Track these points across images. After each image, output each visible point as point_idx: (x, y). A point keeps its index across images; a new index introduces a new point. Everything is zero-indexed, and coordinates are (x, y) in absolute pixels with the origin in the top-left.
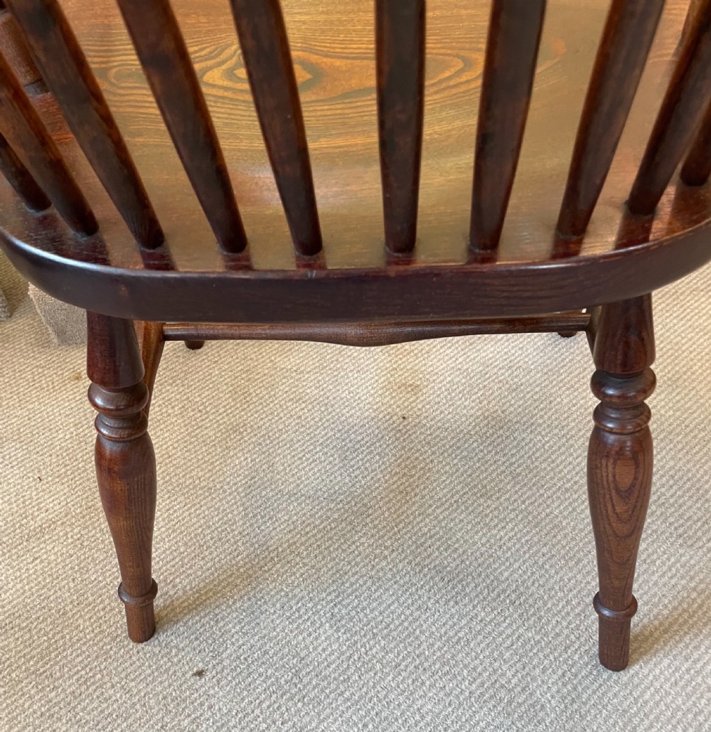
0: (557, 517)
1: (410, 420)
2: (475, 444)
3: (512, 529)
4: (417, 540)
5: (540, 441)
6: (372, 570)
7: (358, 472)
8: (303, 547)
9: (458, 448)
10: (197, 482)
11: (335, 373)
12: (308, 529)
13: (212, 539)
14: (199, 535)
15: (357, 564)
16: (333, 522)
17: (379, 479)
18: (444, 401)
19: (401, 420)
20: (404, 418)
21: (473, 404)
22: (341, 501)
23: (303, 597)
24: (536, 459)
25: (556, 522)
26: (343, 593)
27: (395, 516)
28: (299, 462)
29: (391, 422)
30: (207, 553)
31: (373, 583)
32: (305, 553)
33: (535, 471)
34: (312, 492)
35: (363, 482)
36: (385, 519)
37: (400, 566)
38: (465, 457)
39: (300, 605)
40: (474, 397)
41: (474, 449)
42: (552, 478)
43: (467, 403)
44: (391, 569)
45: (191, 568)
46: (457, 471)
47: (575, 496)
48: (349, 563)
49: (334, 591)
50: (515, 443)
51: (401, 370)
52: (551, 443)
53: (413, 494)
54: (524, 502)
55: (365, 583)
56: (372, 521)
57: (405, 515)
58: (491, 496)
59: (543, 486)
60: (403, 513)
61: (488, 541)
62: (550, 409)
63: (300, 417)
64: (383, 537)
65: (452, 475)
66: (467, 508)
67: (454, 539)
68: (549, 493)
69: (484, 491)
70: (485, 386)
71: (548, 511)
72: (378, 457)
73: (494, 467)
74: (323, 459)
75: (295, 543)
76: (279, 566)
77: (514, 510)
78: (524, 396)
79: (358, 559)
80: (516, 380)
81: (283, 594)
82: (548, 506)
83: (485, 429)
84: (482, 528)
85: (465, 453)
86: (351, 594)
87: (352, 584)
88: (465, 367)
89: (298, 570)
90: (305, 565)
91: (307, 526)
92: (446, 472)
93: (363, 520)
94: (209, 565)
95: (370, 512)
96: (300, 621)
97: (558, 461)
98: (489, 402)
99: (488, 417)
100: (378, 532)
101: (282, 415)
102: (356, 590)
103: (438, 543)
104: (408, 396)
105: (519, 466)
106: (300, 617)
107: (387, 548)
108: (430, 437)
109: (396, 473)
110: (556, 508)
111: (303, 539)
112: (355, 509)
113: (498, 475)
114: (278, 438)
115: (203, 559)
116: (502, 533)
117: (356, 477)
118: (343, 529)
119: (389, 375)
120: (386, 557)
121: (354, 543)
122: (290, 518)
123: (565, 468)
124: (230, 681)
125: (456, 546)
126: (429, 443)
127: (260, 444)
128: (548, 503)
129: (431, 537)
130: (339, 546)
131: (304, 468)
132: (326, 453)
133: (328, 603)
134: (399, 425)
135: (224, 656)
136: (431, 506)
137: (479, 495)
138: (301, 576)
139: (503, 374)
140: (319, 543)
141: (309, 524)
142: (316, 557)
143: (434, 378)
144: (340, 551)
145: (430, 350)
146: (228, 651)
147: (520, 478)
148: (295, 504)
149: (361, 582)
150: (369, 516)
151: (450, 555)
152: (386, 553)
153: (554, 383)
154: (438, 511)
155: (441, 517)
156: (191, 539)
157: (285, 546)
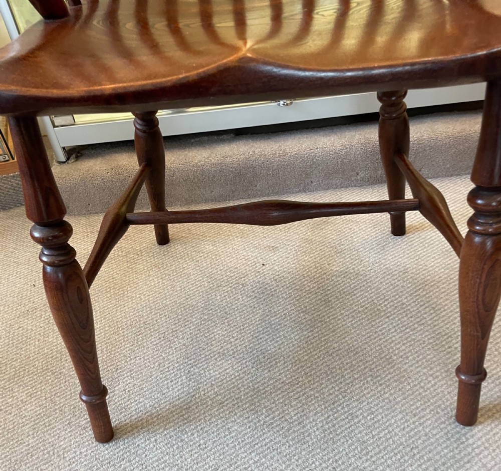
0: (349, 327)
1: (267, 266)
2: (306, 282)
3: (317, 332)
4: (254, 334)
5: (349, 282)
6: (221, 349)
7: (226, 294)
8: (181, 333)
9: (294, 284)
10: (126, 293)
11: (227, 238)
12: (187, 323)
13: (126, 324)
14: (119, 322)
15: (212, 345)
16: (203, 320)
17: (239, 299)
18: (292, 256)
19: (262, 265)
20: (263, 265)
21: (310, 259)
22: (211, 309)
23: (173, 361)
24: (344, 293)
25: (347, 330)
26: (199, 360)
27: (243, 320)
28: (191, 286)
29: (254, 267)
30: (121, 332)
31: (220, 356)
32: (181, 336)
33: (341, 300)
34: (194, 303)
35: (228, 300)
36: (236, 321)
37: (239, 348)
38: (297, 289)
39: (170, 365)
40: (312, 255)
41: (304, 285)
42: (351, 305)
43: (306, 258)
44: (233, 350)
45: (109, 339)
46: (290, 297)
47: (364, 316)
48: (207, 344)
49: (194, 359)
50: (332, 283)
51: (269, 238)
52: (356, 284)
53: (258, 308)
54: (329, 317)
55: (214, 356)
56: (228, 322)
57: (250, 320)
58: (309, 312)
59: (344, 309)
60: (249, 319)
61: (299, 338)
62: (360, 265)
63: (198, 261)
64: (232, 331)
65: (286, 299)
66: (291, 319)
67: (278, 335)
68: (347, 313)
69: (304, 309)
70: (321, 249)
71: (344, 323)
72: (241, 286)
73: (314, 296)
74: (206, 285)
75: (176, 330)
76: (163, 342)
77: (321, 321)
78: (345, 256)
79: (214, 342)
80: (342, 247)
81: (161, 358)
82: (344, 320)
83: (315, 274)
84: (298, 330)
85: (298, 287)
86: (204, 361)
87: (206, 356)
88: (310, 238)
89: (174, 345)
90: (179, 343)
91: (186, 322)
92: (282, 298)
93: (222, 321)
94: (121, 338)
95: (228, 316)
96: (168, 374)
97: (358, 295)
98: (321, 259)
99: (318, 267)
100: (230, 328)
101: (187, 259)
102: (208, 359)
103: (267, 337)
104: (269, 253)
105: (331, 297)
106: (168, 371)
107: (233, 337)
108: (277, 277)
109: (251, 296)
110: (349, 322)
111: (182, 329)
112: (219, 314)
113: (316, 300)
114: (181, 272)
115: (118, 335)
116: (310, 334)
117: (224, 296)
118: (209, 325)
119: (260, 240)
120: (231, 343)
121: (213, 333)
122: (177, 317)
123: (361, 299)
124: (116, 403)
125: (279, 339)
126: (276, 280)
127: (169, 275)
128: (345, 319)
129: (263, 333)
130: (204, 334)
131: (193, 290)
132: (209, 282)
133: (188, 365)
134: (259, 269)
135: (116, 388)
136: (267, 316)
137: (300, 312)
138: (175, 349)
139: (334, 243)
140: (191, 332)
141: (188, 321)
142: (187, 339)
143: (289, 243)
144: (203, 337)
145: (290, 227)
146: (120, 386)
147: (330, 303)
148: (182, 309)
149: (212, 355)
150: (227, 319)
151: (273, 344)
152: (232, 340)
153: (367, 249)
154: (272, 319)
155: (273, 323)
156: (114, 323)
157: (170, 332)
